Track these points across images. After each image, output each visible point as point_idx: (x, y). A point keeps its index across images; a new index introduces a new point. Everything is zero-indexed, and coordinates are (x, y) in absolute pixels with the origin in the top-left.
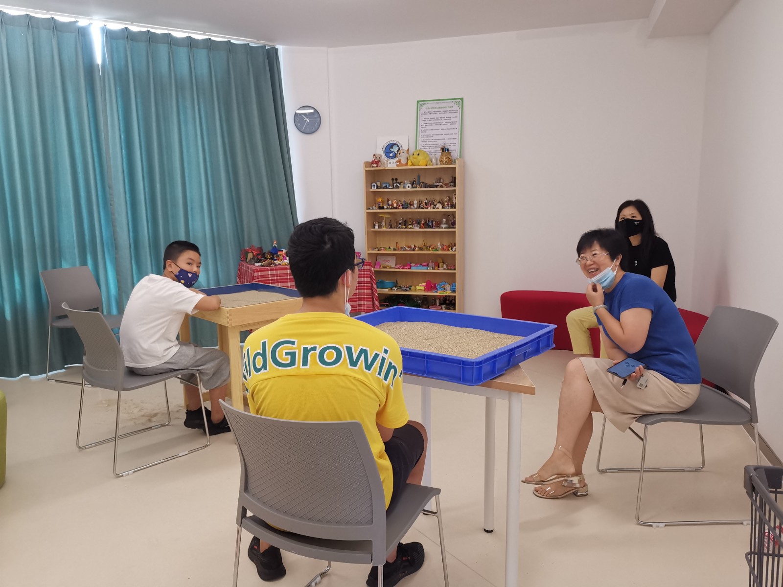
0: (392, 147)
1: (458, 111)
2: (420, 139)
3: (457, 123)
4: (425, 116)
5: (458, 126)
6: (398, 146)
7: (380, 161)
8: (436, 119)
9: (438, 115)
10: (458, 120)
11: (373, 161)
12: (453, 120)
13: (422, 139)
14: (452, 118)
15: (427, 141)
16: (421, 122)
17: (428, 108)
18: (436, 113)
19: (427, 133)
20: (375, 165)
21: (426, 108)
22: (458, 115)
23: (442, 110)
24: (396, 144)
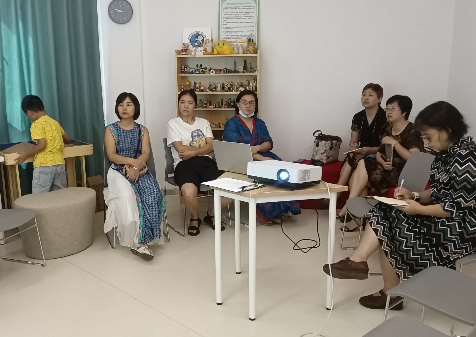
0: (197, 37)
1: (255, 7)
2: (222, 31)
3: (255, 18)
4: (226, 11)
5: (255, 19)
6: (202, 36)
7: (187, 49)
8: (235, 13)
9: (238, 10)
10: (255, 15)
11: (182, 50)
12: (251, 14)
13: (224, 30)
14: (249, 13)
15: (228, 32)
16: (222, 16)
17: (229, 4)
18: (235, 8)
19: (229, 25)
20: (184, 53)
21: (227, 4)
22: (255, 10)
23: (241, 5)
24: (201, 35)
